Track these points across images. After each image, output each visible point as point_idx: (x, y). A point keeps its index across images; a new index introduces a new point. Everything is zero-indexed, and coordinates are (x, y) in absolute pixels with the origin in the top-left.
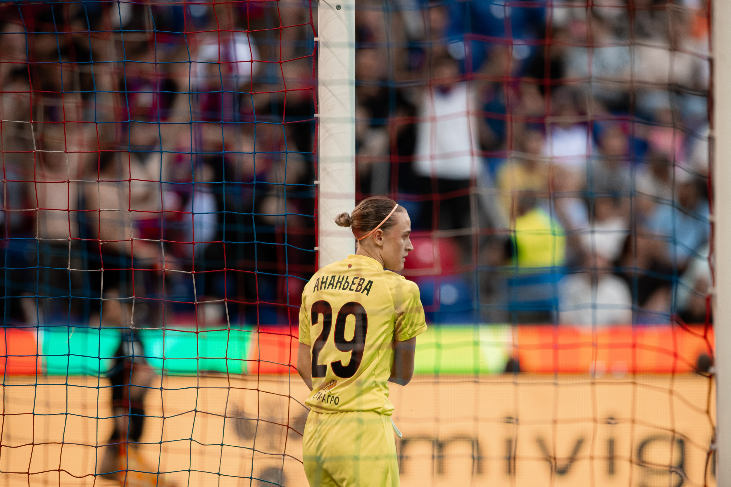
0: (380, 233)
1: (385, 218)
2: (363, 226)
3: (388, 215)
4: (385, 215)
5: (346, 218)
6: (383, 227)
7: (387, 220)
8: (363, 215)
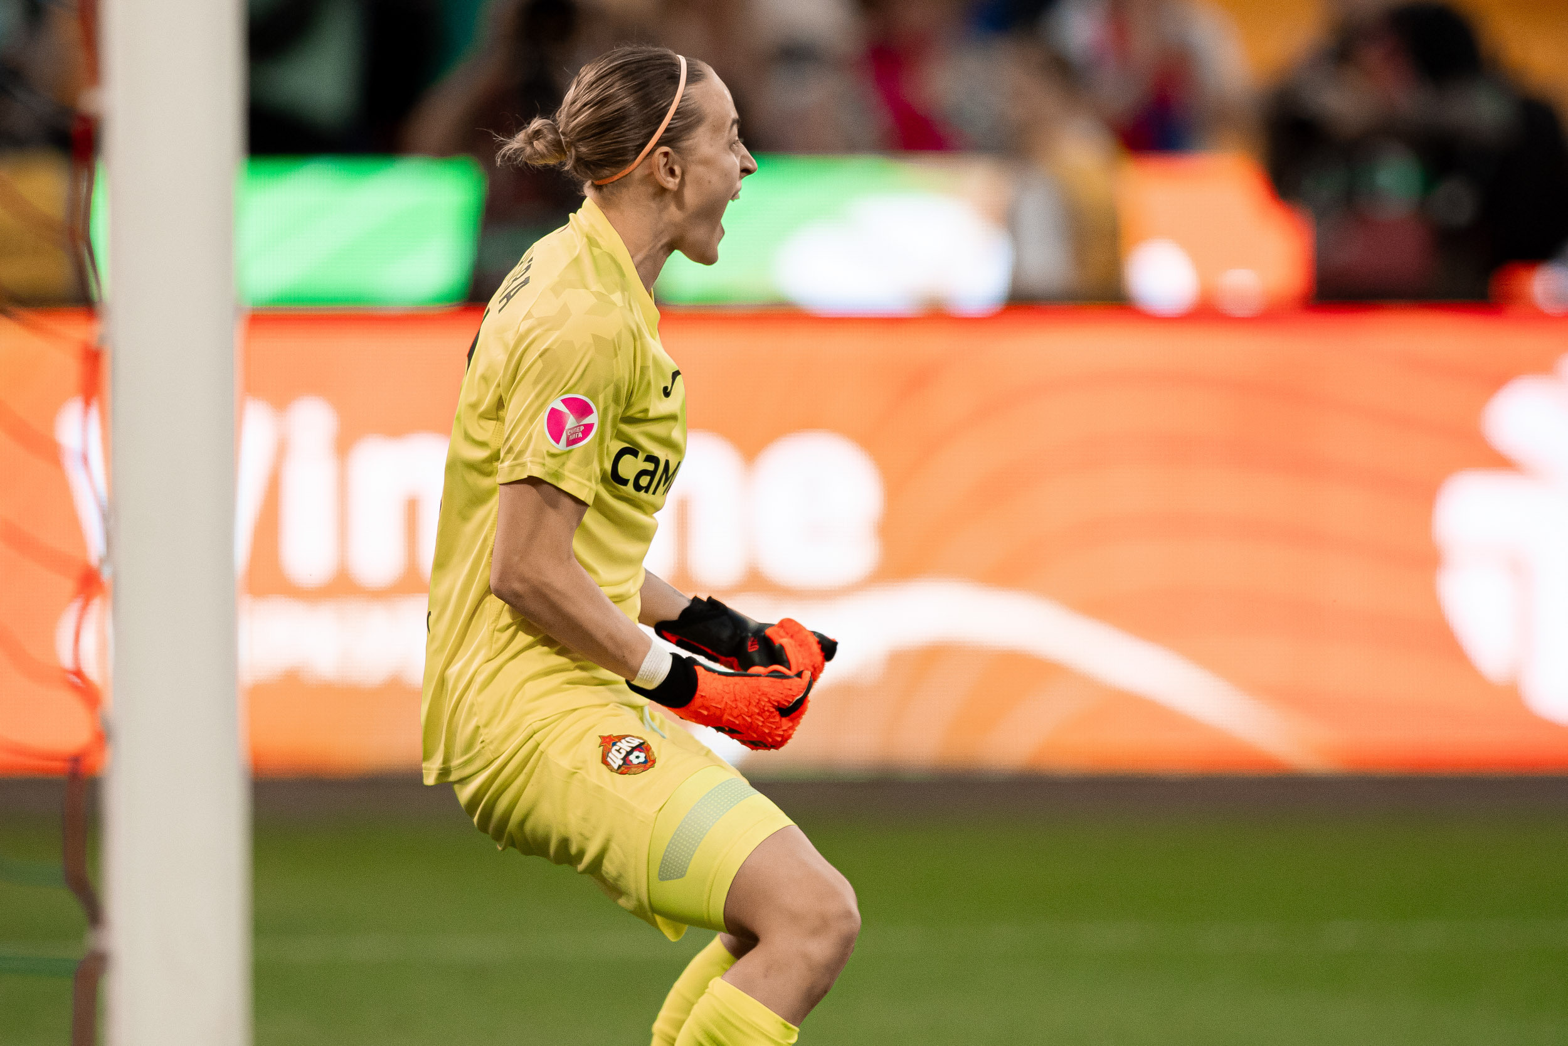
0: (666, 154)
1: (665, 114)
2: (613, 151)
3: (670, 104)
4: (664, 105)
5: (550, 137)
6: (671, 139)
7: (672, 119)
8: (601, 124)
